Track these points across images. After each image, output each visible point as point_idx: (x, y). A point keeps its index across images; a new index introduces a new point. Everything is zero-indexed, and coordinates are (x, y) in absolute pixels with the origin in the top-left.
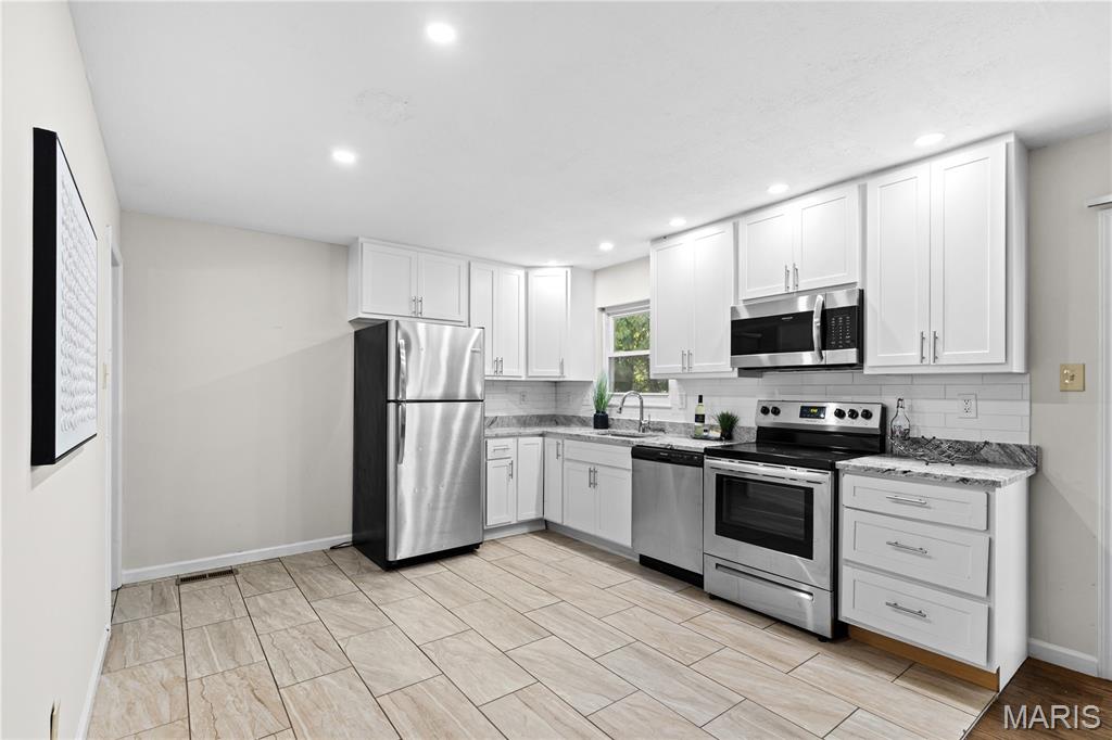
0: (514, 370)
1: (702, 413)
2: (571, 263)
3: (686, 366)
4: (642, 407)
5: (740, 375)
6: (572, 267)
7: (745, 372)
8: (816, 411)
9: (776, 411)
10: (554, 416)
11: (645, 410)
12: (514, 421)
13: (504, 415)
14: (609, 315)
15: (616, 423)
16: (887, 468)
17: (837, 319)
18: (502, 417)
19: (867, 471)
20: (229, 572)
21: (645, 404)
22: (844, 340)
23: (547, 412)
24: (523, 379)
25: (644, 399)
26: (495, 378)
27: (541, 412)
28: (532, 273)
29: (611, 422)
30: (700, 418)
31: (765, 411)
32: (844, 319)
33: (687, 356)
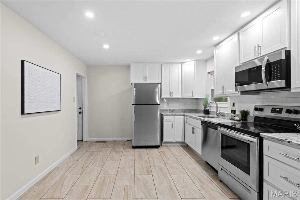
0: (177, 95)
1: (234, 110)
2: (196, 59)
3: (223, 92)
4: (217, 107)
5: (241, 94)
6: (196, 60)
7: (243, 93)
8: (278, 110)
9: (261, 110)
10: (196, 109)
11: (218, 108)
12: (180, 111)
13: (177, 109)
14: (212, 75)
15: (211, 113)
16: (281, 139)
17: (274, 67)
18: (176, 110)
19: (272, 139)
20: (105, 142)
21: (218, 106)
22: (277, 76)
23: (194, 108)
24: (181, 98)
25: (218, 104)
26: (170, 98)
27: (191, 108)
28: (183, 64)
29: (210, 112)
30: (234, 112)
31: (256, 109)
32: (277, 66)
33: (223, 88)
